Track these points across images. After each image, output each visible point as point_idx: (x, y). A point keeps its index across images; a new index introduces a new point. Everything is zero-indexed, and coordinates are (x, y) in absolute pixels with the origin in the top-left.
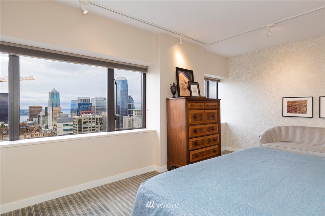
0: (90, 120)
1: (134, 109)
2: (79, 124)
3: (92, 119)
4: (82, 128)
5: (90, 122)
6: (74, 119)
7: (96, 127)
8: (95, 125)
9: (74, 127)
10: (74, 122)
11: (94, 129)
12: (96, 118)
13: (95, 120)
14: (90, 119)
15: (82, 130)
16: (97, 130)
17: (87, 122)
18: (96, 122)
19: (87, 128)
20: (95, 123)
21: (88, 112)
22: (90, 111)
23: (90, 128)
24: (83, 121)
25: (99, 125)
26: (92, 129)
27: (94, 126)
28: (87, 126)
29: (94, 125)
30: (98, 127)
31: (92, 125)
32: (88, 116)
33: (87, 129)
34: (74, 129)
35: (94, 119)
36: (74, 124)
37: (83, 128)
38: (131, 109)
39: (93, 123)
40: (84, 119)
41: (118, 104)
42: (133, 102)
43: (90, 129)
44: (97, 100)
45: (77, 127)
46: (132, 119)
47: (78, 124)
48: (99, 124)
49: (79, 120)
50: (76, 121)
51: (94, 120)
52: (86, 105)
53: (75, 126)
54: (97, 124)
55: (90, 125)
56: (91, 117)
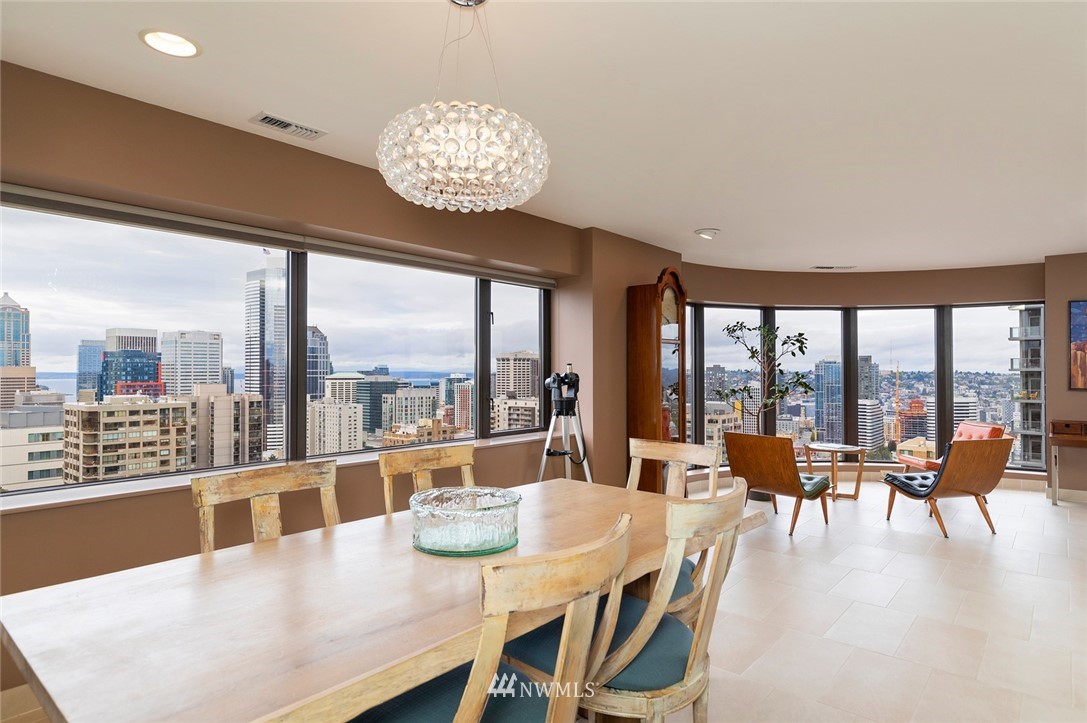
0: (135, 418)
1: (332, 373)
2: (88, 432)
3: (145, 412)
4: (100, 449)
5: (133, 424)
6: (67, 412)
7: (162, 444)
8: (155, 433)
9: (67, 444)
10: (67, 423)
11: (150, 449)
12: (163, 411)
13: (157, 417)
14: (132, 413)
15: (101, 454)
16: (167, 452)
17: (121, 424)
18: (162, 425)
19: (122, 446)
20: (157, 427)
21: (145, 384)
22: (151, 382)
23: (134, 445)
24: (104, 419)
25: (173, 436)
26: (141, 450)
27: (150, 440)
28: (121, 441)
29: (150, 434)
30: (167, 443)
31: (145, 434)
32: (127, 400)
33: (121, 451)
34: (67, 453)
35: (152, 412)
36: (67, 432)
37: (105, 447)
38: (316, 373)
39: (149, 427)
40: (111, 414)
41: (266, 358)
42: (325, 351)
43: (134, 450)
44: (183, 340)
45: (77, 446)
46: (317, 409)
47: (81, 433)
48: (173, 431)
49: (85, 416)
50: (75, 419)
51: (150, 417)
52: (137, 360)
53: (72, 440)
54: (165, 432)
55: (134, 435)
56: (140, 403)
